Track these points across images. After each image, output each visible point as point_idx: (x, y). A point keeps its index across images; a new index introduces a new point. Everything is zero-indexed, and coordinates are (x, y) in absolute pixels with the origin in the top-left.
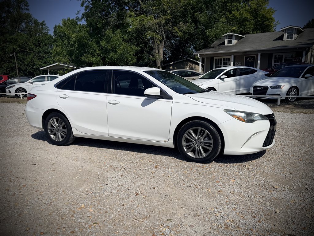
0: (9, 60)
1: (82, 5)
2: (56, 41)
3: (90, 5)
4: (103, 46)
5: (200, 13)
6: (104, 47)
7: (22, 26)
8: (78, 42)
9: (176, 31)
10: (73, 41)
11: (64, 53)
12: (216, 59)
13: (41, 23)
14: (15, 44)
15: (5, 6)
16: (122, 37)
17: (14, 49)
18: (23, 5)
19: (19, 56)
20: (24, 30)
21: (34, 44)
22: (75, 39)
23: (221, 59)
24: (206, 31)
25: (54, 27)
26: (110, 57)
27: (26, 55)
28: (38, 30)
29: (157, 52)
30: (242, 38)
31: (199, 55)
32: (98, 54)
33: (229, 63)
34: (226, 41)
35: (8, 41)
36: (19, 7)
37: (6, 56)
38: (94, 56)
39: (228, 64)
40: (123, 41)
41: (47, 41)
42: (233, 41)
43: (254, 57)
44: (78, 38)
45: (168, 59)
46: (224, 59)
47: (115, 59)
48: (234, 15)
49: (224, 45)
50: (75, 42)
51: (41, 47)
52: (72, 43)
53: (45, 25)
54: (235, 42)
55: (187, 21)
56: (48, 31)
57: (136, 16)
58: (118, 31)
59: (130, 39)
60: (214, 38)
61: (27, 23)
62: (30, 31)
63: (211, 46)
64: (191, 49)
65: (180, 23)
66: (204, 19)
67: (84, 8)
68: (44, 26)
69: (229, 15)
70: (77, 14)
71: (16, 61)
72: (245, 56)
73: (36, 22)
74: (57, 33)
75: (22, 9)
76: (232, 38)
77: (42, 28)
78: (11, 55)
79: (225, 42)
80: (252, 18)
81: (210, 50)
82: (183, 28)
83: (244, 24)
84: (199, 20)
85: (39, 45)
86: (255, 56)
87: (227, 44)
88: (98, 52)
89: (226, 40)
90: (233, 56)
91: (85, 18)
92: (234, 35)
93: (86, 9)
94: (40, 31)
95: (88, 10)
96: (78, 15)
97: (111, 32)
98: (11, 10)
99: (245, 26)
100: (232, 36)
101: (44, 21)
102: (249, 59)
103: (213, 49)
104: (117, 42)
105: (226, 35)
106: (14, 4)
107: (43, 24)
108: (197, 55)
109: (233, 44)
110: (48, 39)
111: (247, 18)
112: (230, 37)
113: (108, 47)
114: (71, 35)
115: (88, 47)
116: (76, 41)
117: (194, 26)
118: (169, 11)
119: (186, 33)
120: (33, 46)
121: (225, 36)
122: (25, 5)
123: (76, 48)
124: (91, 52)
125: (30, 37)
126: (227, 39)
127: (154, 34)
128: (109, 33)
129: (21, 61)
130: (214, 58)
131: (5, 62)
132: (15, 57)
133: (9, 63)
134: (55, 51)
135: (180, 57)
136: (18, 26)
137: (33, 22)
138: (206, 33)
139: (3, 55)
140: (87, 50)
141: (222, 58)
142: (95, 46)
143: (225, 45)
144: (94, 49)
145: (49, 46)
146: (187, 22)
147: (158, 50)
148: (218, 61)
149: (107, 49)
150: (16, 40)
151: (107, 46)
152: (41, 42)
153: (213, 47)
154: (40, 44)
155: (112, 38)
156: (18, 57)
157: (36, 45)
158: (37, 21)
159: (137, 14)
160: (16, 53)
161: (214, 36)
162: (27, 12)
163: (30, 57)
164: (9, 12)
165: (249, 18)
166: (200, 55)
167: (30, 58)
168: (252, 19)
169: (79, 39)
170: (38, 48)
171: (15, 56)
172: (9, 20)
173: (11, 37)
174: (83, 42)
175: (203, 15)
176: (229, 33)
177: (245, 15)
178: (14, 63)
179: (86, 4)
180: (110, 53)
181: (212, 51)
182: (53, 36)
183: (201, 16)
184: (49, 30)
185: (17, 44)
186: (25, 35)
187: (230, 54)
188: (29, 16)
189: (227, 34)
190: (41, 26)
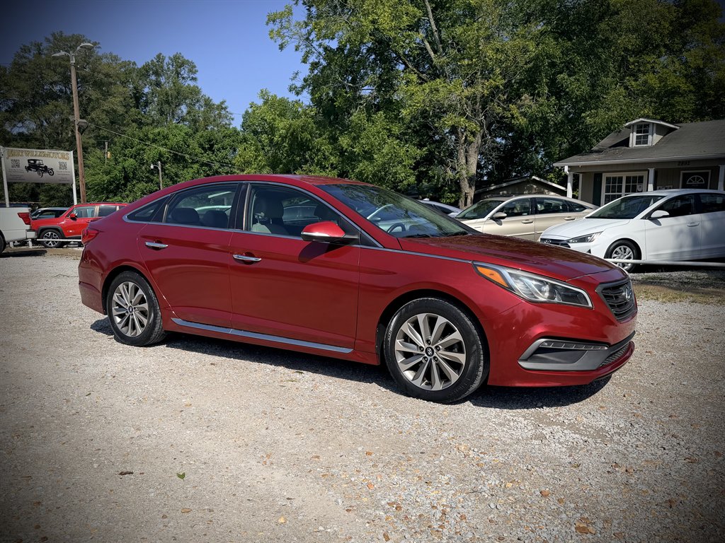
0: (147, 177)
1: (304, 61)
2: (245, 140)
3: (322, 61)
4: (345, 147)
5: (570, 76)
6: (346, 149)
7: (180, 112)
8: (290, 139)
9: (512, 115)
10: (280, 136)
11: (260, 161)
12: (608, 179)
13: (218, 106)
14: (163, 145)
15: (151, 72)
16: (388, 129)
17: (161, 155)
18: (187, 69)
19: (168, 169)
20: (183, 120)
21: (201, 146)
22: (284, 131)
23: (620, 179)
24: (583, 115)
25: (244, 113)
26: (357, 170)
27: (183, 166)
28: (212, 119)
29: (464, 161)
30: (673, 130)
31: (566, 169)
32: (332, 164)
33: (640, 187)
34: (633, 137)
35: (148, 139)
36: (178, 73)
37: (143, 168)
38: (324, 168)
39: (638, 188)
40: (388, 137)
41: (227, 141)
42: (650, 137)
43: (708, 173)
44: (291, 130)
45: (485, 178)
46: (628, 179)
47: (368, 176)
48: (646, 82)
49: (628, 146)
50: (283, 138)
51: (213, 151)
52: (278, 141)
53: (225, 108)
54: (654, 139)
55: (539, 92)
56: (232, 121)
57: (421, 84)
58: (379, 115)
59: (404, 134)
60: (604, 130)
61: (191, 106)
62: (195, 121)
63: (595, 148)
64: (540, 156)
65: (523, 98)
66: (580, 88)
67: (308, 66)
68: (223, 112)
69: (633, 83)
70: (292, 80)
71: (161, 178)
72: (682, 172)
73: (208, 103)
74: (249, 126)
75: (183, 78)
76: (647, 131)
77: (220, 116)
78: (152, 167)
79: (629, 138)
80: (692, 88)
81: (594, 156)
82: (530, 107)
83: (672, 101)
84: (567, 90)
85: (211, 148)
86: (710, 171)
87: (635, 145)
88: (333, 159)
89: (631, 134)
90: (652, 172)
91: (309, 86)
92: (653, 123)
93: (312, 70)
94: (214, 120)
95: (316, 72)
96: (294, 82)
97: (364, 116)
98: (163, 80)
99: (673, 106)
100: (647, 125)
101: (225, 102)
102: (694, 179)
103: (601, 156)
104: (376, 139)
105: (633, 125)
106: (169, 68)
107: (221, 107)
108: (563, 167)
109: (649, 144)
110: (230, 137)
111: (679, 87)
112: (643, 129)
113: (355, 150)
114: (276, 123)
115: (311, 150)
116: (286, 137)
117: (555, 104)
118: (498, 71)
119: (536, 120)
120: (199, 150)
121: (629, 127)
122: (190, 71)
123: (286, 151)
124: (318, 160)
125: (195, 133)
126: (635, 133)
127: (462, 119)
128: (359, 120)
129: (172, 179)
130: (603, 174)
131: (139, 181)
132: (160, 171)
133: (146, 182)
134: (240, 156)
135: (514, 174)
136: (173, 111)
137: (202, 103)
138: (585, 118)
139: (137, 167)
140: (310, 157)
141: (624, 175)
142: (327, 148)
143: (630, 146)
144: (324, 155)
145: (231, 151)
146: (538, 95)
147: (466, 158)
148: (614, 182)
149: (353, 153)
150: (166, 137)
151: (354, 148)
152: (214, 141)
153: (598, 152)
154: (212, 146)
155: (365, 129)
156: (167, 172)
157: (203, 148)
158: (211, 101)
159: (423, 80)
160: (164, 163)
161: (604, 126)
162: (192, 84)
163: (191, 171)
164: (158, 84)
165: (684, 87)
166: (569, 167)
167: (191, 175)
168: (690, 91)
169: (294, 131)
170: (208, 154)
171: (160, 169)
172: (156, 99)
173: (156, 131)
174: (301, 139)
175: (578, 80)
176: (641, 119)
177: (673, 81)
178: (157, 183)
179: (312, 59)
180: (360, 161)
181: (599, 159)
182: (241, 131)
183: (573, 80)
184: (233, 119)
185: (166, 145)
186: (185, 127)
187: (644, 166)
188: (195, 91)
189: (634, 122)
190: (217, 112)
